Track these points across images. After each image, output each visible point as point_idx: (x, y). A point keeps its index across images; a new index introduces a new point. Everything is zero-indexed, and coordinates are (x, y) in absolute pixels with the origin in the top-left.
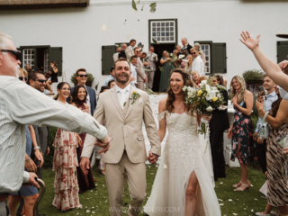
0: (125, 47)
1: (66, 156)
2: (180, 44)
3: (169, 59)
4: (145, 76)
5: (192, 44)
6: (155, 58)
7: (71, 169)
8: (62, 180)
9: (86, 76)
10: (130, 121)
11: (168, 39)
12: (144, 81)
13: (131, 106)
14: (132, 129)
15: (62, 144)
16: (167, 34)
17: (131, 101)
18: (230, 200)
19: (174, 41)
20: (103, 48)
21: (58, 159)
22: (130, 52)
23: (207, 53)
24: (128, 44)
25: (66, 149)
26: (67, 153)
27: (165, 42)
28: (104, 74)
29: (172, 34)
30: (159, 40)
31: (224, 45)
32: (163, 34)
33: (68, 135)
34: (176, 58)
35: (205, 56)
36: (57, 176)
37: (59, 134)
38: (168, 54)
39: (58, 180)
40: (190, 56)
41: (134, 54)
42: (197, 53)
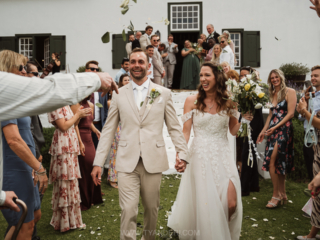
0: (139, 36)
1: (65, 165)
2: (205, 33)
3: (192, 49)
4: (163, 70)
5: (220, 32)
6: (175, 48)
7: (71, 181)
8: (61, 194)
9: (97, 69)
10: (148, 125)
11: (190, 27)
12: (162, 76)
13: (149, 106)
14: (150, 133)
15: (60, 152)
16: (190, 20)
17: (150, 100)
18: (266, 220)
19: (198, 29)
20: (114, 36)
21: (55, 169)
22: (145, 41)
23: (237, 43)
24: (143, 33)
25: (65, 157)
26: (67, 162)
27: (188, 29)
28: (115, 67)
29: (196, 20)
30: (180, 27)
31: (258, 33)
32: (185, 20)
33: (67, 140)
34: (200, 49)
35: (234, 47)
36: (55, 190)
37: (56, 139)
38: (190, 44)
39: (56, 195)
40: (217, 46)
41: (150, 44)
42: (226, 43)
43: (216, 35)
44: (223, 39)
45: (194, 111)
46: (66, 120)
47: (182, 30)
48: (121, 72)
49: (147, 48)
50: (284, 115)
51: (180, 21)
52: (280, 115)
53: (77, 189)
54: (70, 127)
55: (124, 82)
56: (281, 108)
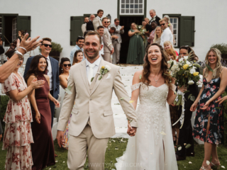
0: (93, 18)
2: (149, 17)
3: (136, 31)
4: (112, 48)
6: (121, 30)
7: (24, 147)
8: (13, 160)
9: (50, 46)
10: (97, 97)
11: (136, 12)
12: (111, 52)
13: (98, 82)
14: (98, 105)
15: (14, 120)
16: (136, 6)
17: (99, 77)
19: (143, 14)
20: (72, 18)
21: (8, 137)
22: (97, 22)
23: (175, 26)
24: (96, 15)
25: (18, 125)
26: (20, 129)
27: (134, 14)
28: (72, 44)
29: (141, 6)
30: (127, 11)
31: (193, 18)
32: (132, 6)
33: (20, 109)
34: (144, 30)
35: (173, 29)
36: (8, 156)
37: (10, 109)
38: (136, 26)
39: (9, 160)
40: (159, 28)
41: (102, 25)
42: (166, 25)
43: (158, 19)
44: (164, 22)
45: (141, 83)
46: (20, 91)
47: (129, 14)
48: (76, 48)
49: (98, 28)
50: (216, 90)
51: (127, 6)
52: (212, 90)
53: (29, 153)
54: (23, 97)
55: (78, 57)
56: (214, 84)
